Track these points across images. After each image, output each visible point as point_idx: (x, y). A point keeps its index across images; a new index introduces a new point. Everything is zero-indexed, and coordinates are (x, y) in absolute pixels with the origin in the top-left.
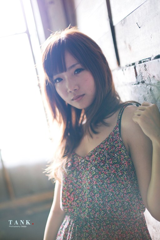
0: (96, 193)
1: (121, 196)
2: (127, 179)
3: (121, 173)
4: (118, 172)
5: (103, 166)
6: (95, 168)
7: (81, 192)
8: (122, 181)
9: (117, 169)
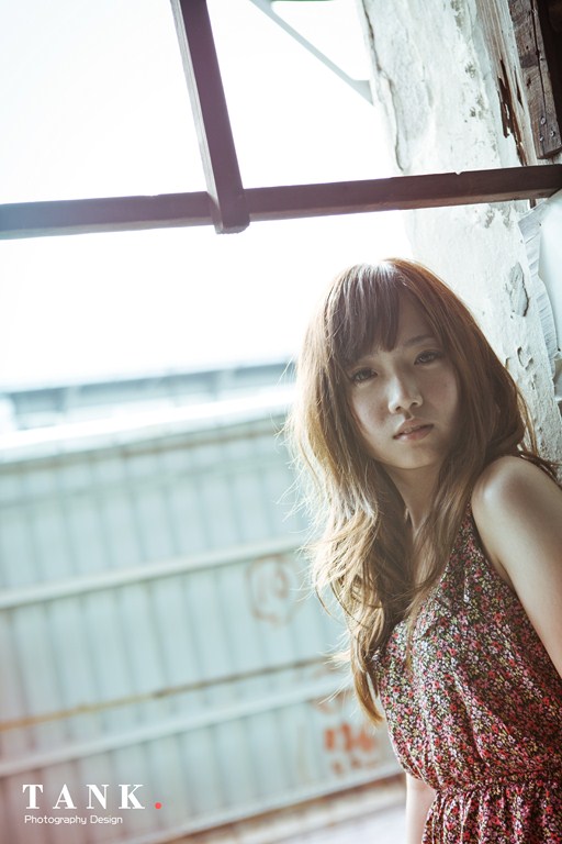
0: (444, 716)
1: (509, 716)
2: (516, 662)
3: (496, 646)
4: (488, 644)
5: (445, 633)
6: (426, 644)
7: (415, 724)
8: (504, 669)
9: (483, 637)
